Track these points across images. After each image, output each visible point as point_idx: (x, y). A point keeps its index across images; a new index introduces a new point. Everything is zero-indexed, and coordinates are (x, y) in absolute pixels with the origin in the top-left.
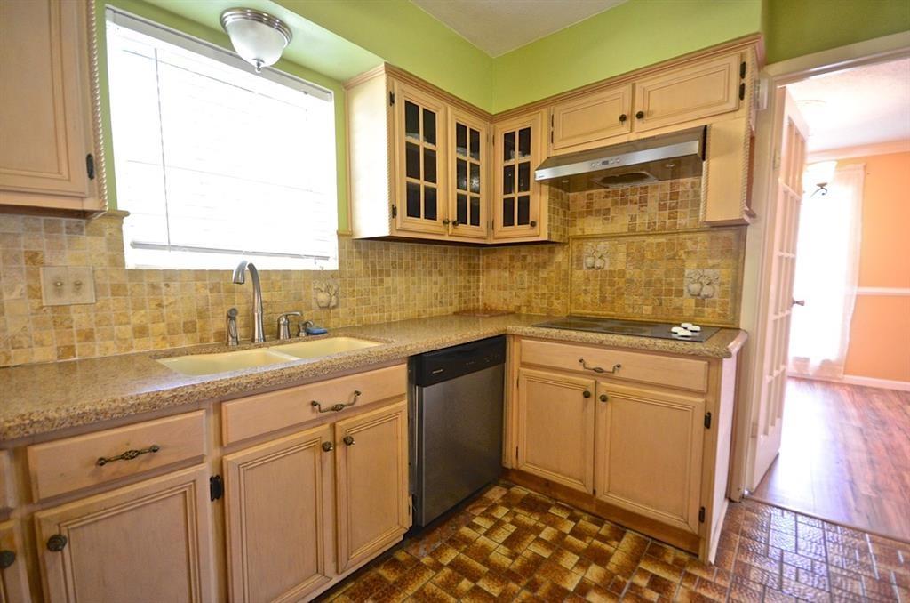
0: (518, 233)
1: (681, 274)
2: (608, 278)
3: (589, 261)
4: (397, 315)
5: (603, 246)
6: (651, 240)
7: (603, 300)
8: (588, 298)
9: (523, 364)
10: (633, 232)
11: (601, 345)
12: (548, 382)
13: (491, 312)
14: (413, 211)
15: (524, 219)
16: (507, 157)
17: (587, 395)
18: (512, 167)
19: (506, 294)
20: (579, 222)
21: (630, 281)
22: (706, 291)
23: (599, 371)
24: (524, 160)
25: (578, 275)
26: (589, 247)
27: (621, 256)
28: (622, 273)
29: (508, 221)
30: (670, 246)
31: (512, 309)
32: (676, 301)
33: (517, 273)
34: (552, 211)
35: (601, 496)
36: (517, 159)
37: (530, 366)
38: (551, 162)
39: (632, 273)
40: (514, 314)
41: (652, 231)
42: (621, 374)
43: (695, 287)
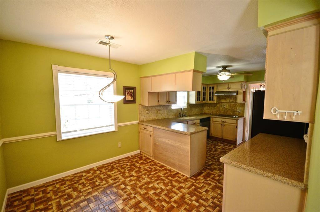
0: (211, 102)
1: (236, 109)
2: (226, 109)
3: (223, 106)
4: (193, 114)
5: (225, 104)
6: (232, 104)
7: (225, 112)
8: (223, 112)
9: (213, 121)
10: (229, 102)
11: (224, 118)
12: (216, 123)
13: (205, 114)
14: (198, 100)
15: (213, 100)
16: (210, 90)
17: (222, 125)
18: (211, 92)
19: (209, 111)
20: (221, 100)
21: (229, 109)
22: (240, 111)
23: (223, 122)
24: (213, 91)
25: (221, 108)
26: (223, 104)
27: (228, 106)
28: (228, 108)
29: (210, 100)
30: (235, 105)
31: (209, 113)
32: (236, 113)
33: (210, 107)
34: (217, 99)
35: (224, 138)
36: (211, 91)
37: (214, 121)
38: (217, 92)
39: (229, 108)
40: (210, 114)
41: (232, 102)
42: (226, 122)
43: (238, 111)
